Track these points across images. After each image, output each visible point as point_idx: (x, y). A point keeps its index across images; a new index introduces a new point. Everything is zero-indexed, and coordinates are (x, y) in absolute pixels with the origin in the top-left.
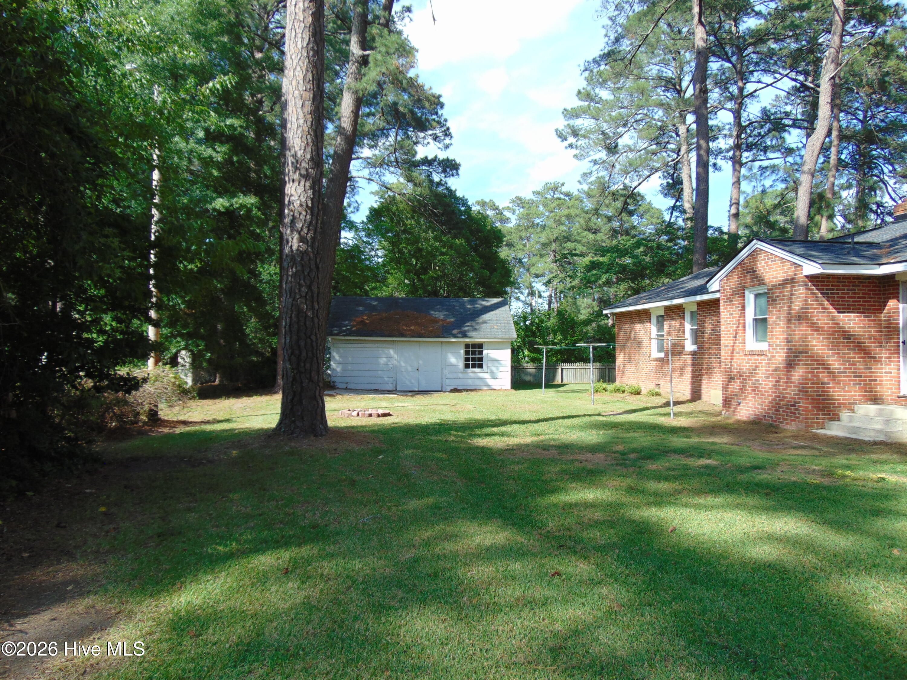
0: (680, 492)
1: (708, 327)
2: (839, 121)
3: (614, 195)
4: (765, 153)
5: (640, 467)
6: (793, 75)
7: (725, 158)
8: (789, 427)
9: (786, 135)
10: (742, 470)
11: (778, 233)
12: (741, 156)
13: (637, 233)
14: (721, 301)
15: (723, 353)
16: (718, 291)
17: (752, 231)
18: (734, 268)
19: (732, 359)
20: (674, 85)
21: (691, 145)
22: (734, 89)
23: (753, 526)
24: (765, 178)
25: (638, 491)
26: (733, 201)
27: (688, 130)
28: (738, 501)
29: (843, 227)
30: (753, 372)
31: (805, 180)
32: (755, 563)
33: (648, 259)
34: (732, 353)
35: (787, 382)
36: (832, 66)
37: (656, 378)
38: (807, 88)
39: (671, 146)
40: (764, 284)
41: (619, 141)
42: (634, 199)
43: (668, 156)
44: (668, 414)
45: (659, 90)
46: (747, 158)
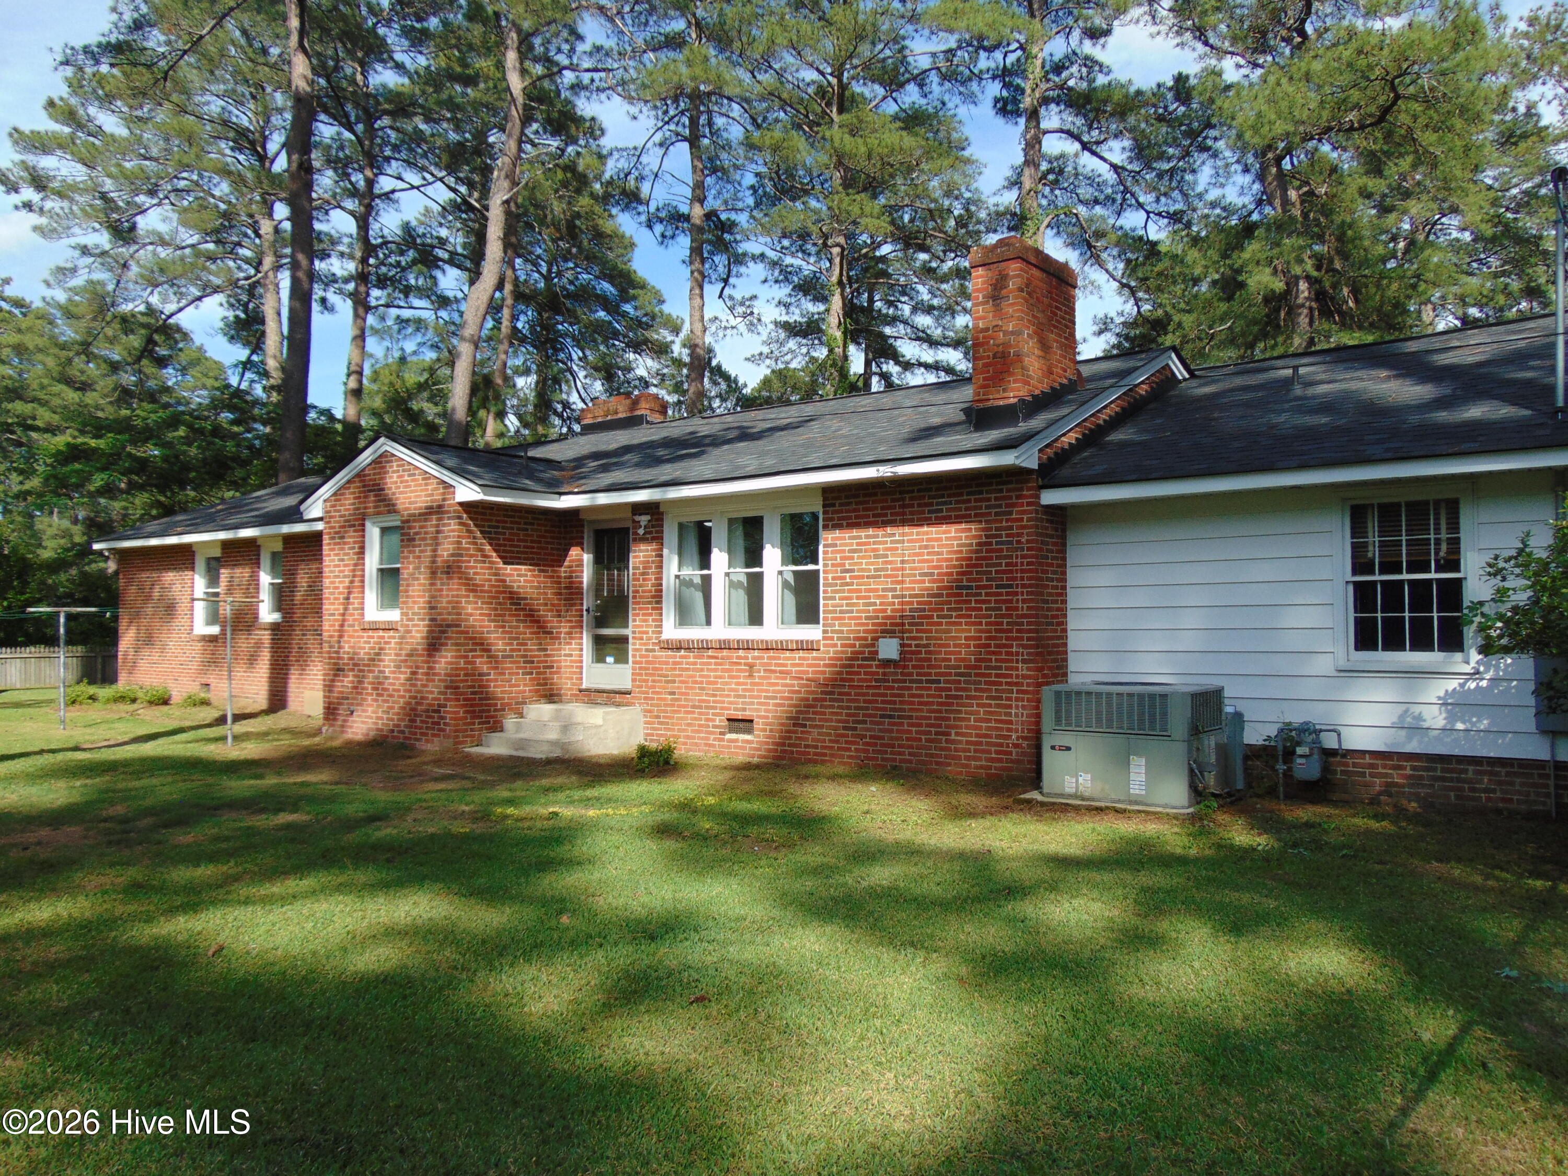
0: (236, 878)
1: (303, 581)
2: (514, 270)
3: (127, 323)
4: (407, 297)
5: (159, 843)
6: (451, 181)
7: (341, 292)
8: (429, 747)
9: (438, 274)
10: (350, 825)
11: (423, 431)
12: (368, 295)
13: (172, 401)
14: (325, 537)
15: (326, 626)
16: (321, 519)
17: (383, 422)
18: (349, 482)
19: (341, 636)
20: (252, 143)
21: (281, 257)
22: (358, 179)
23: (363, 918)
24: (405, 337)
25: (153, 887)
26: (353, 368)
27: (277, 230)
28: (341, 879)
29: (517, 431)
30: (376, 657)
31: (465, 350)
32: (361, 980)
33: (193, 451)
34: (342, 626)
35: (427, 674)
36: (506, 184)
37: (202, 672)
38: (471, 208)
39: (245, 252)
40: (395, 512)
41: (139, 219)
42: (169, 337)
43: (239, 268)
44: (224, 738)
45: (223, 144)
46: (377, 299)
